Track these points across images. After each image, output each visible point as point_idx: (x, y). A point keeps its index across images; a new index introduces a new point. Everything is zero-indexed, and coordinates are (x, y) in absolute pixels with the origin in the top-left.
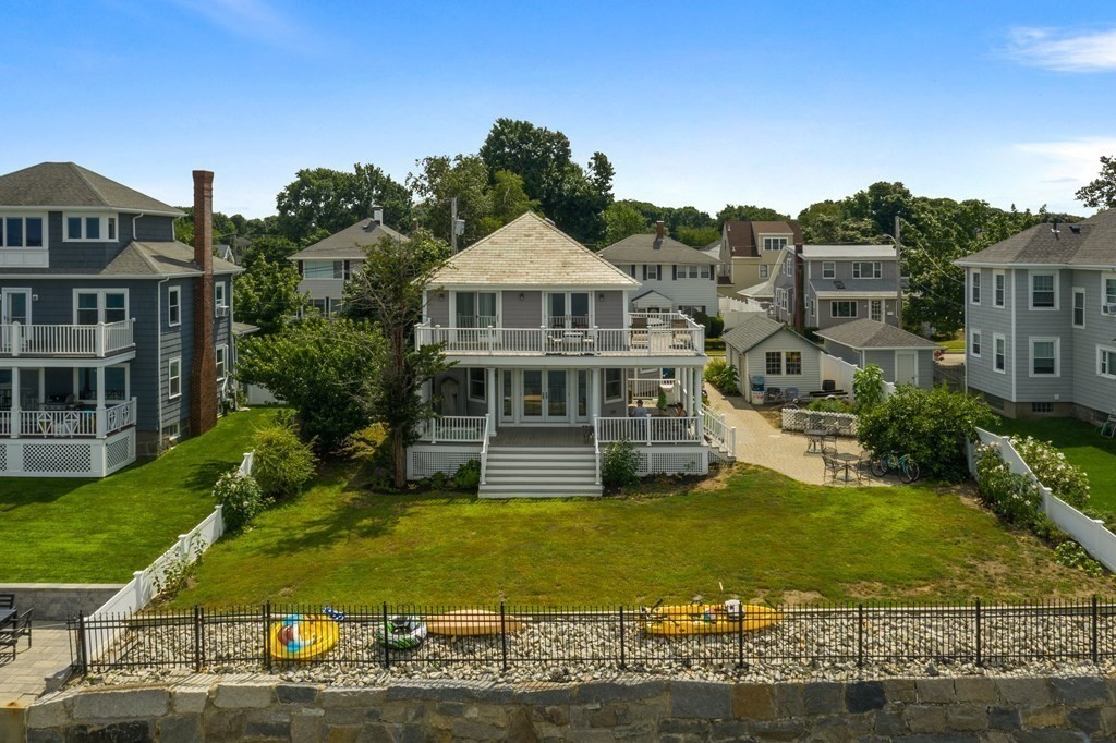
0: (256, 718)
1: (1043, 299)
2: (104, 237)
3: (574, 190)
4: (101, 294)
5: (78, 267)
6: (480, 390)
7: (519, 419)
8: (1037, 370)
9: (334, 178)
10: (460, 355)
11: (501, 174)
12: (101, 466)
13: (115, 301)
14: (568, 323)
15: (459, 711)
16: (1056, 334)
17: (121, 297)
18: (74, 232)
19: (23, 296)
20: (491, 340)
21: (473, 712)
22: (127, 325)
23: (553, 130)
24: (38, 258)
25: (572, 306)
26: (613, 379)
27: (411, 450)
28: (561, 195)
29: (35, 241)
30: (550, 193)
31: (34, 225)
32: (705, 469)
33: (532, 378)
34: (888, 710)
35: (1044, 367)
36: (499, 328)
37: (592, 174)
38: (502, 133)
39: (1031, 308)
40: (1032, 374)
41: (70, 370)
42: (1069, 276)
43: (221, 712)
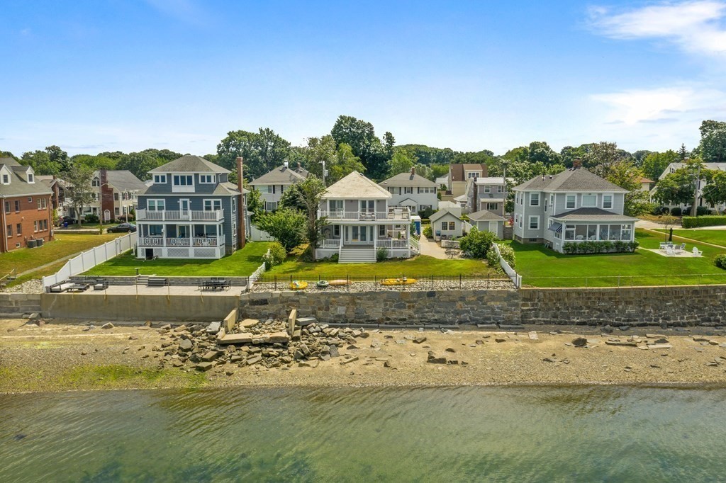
0: (291, 298)
1: (535, 202)
2: (213, 182)
3: (375, 151)
4: (212, 201)
5: (204, 192)
6: (337, 233)
7: (351, 241)
8: (532, 227)
9: (248, 136)
10: (332, 221)
11: (342, 145)
12: (218, 255)
13: (217, 203)
14: (367, 210)
15: (338, 297)
16: (538, 215)
17: (219, 202)
18: (203, 180)
19: (186, 202)
20: (341, 216)
21: (341, 297)
22: (222, 210)
23: (366, 122)
24: (191, 189)
25: (368, 205)
26: (382, 229)
27: (317, 250)
28: (369, 153)
29: (190, 183)
30: (364, 152)
31: (190, 178)
32: (409, 256)
33: (355, 228)
34: (436, 297)
35: (534, 226)
36: (344, 212)
37: (385, 142)
38: (341, 123)
39: (530, 205)
40: (529, 228)
41: (203, 225)
42: (544, 194)
43: (283, 297)
